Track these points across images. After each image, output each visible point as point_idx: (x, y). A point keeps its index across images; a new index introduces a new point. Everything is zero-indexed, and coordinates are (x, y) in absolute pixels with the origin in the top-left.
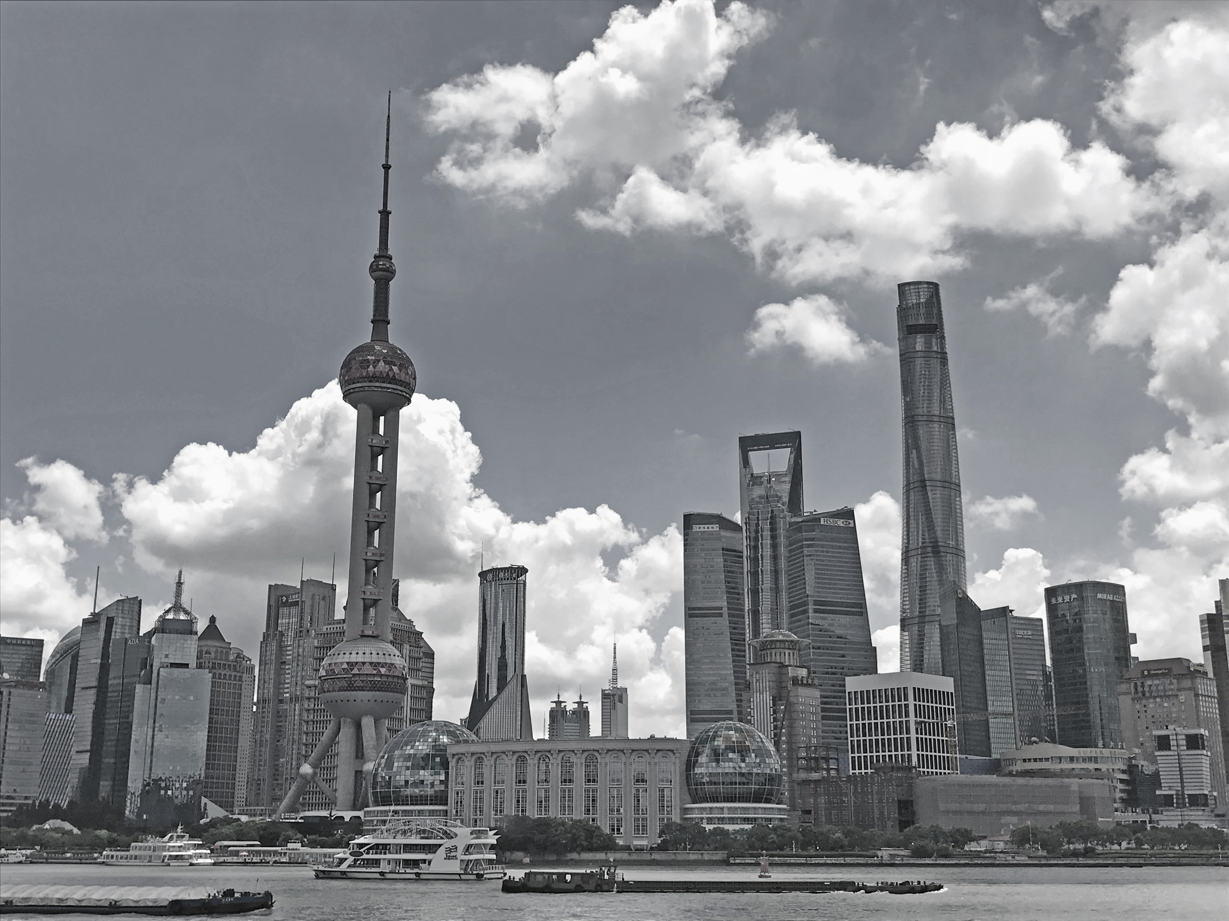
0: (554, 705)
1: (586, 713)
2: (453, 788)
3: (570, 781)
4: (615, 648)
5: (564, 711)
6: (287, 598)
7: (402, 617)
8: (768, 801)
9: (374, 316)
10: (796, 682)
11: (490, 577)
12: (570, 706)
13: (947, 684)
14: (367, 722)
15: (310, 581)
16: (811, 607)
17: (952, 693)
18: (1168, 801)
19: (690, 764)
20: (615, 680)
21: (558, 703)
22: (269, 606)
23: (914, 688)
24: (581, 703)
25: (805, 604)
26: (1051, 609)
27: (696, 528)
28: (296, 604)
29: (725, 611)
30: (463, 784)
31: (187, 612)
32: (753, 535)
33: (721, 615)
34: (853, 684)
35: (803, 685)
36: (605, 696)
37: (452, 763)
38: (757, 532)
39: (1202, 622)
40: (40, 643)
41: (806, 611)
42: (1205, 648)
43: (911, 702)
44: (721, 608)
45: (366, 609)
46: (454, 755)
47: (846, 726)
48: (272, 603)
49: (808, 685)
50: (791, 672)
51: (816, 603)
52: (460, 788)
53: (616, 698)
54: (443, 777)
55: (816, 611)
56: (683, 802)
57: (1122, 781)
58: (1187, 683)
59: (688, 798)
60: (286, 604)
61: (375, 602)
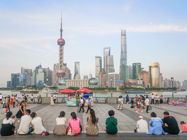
0: (84, 76)
2: (66, 84)
3: (77, 83)
7: (67, 67)
8: (96, 85)
9: (61, 35)
11: (76, 63)
14: (61, 77)
18: (138, 85)
19: (89, 82)
22: (54, 66)
24: (87, 75)
25: (108, 65)
26: (133, 65)
36: (90, 75)
38: (105, 58)
39: (149, 67)
42: (149, 70)
45: (61, 66)
56: (88, 85)
58: (145, 73)
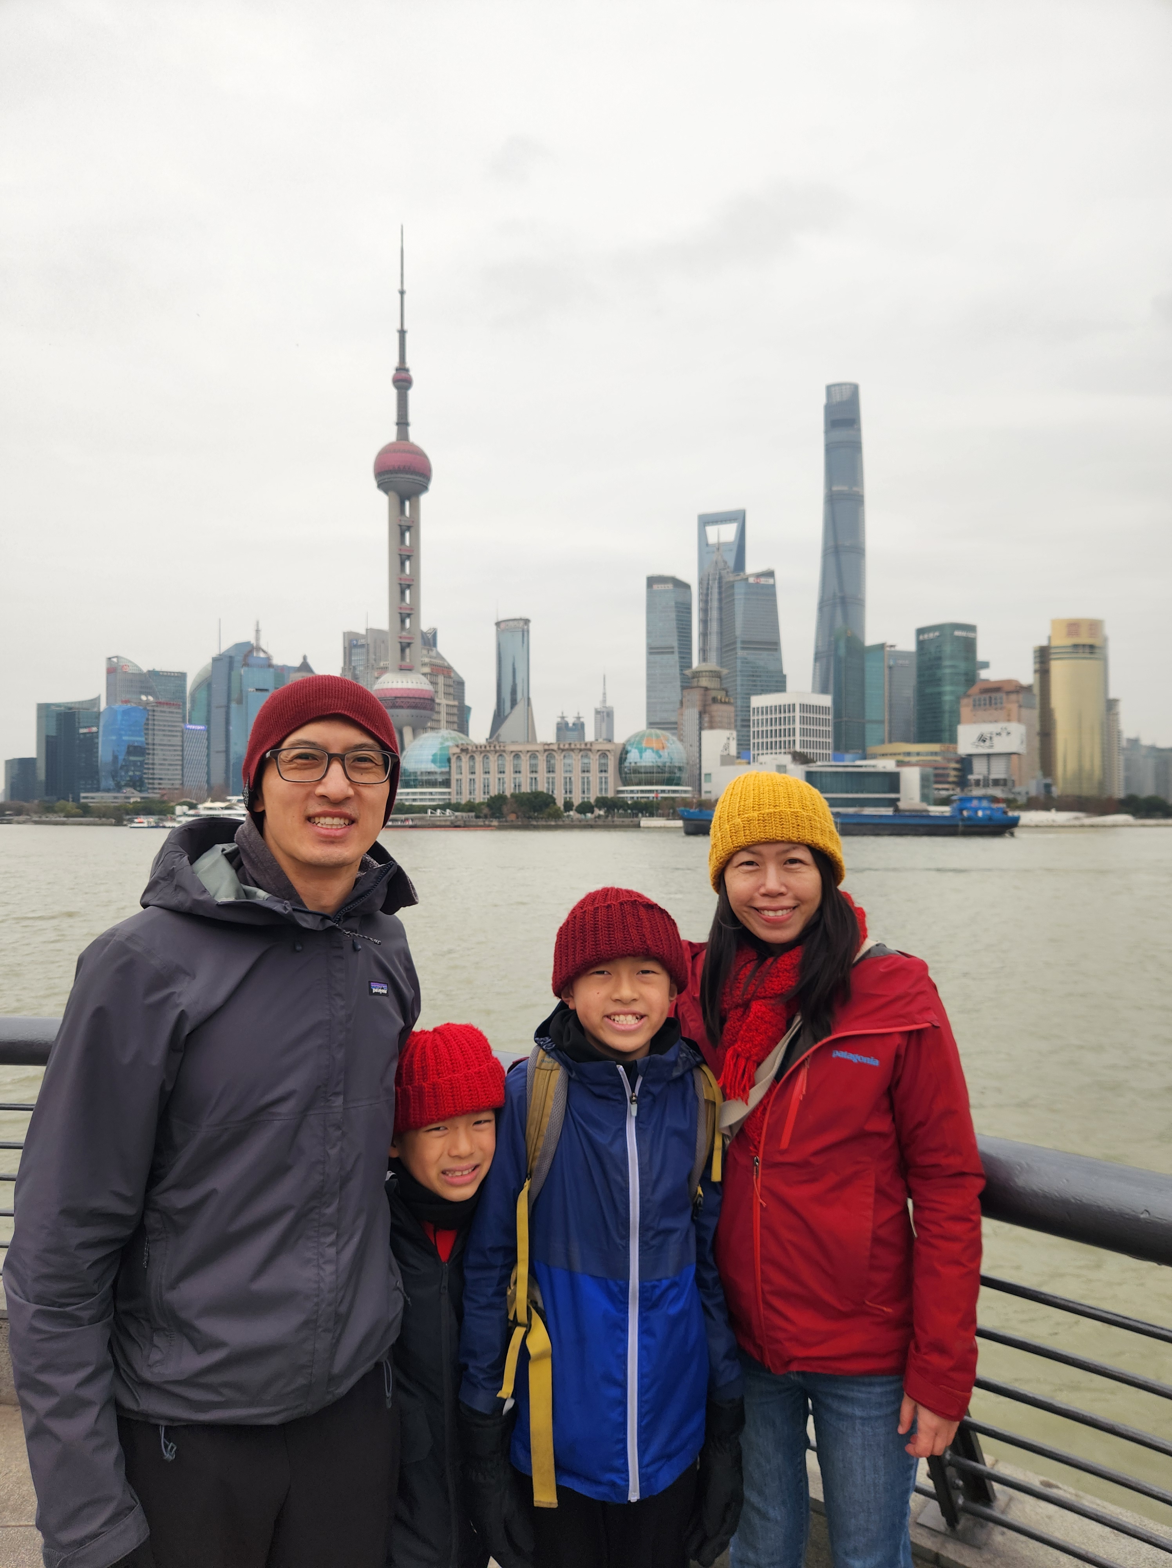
0: (559, 720)
1: (582, 725)
2: (454, 776)
3: (536, 772)
4: (604, 679)
5: (567, 724)
6: (357, 641)
7: (439, 656)
8: (678, 784)
9: (398, 419)
10: (714, 700)
11: (503, 626)
12: (571, 721)
13: (826, 701)
15: (371, 630)
16: (739, 645)
17: (829, 708)
19: (622, 760)
20: (604, 701)
21: (563, 718)
22: (345, 648)
23: (800, 704)
24: (579, 718)
25: (735, 643)
26: (920, 644)
27: (656, 587)
28: (362, 646)
29: (676, 650)
30: (461, 773)
31: (264, 652)
32: (705, 592)
33: (673, 653)
34: (758, 701)
35: (721, 702)
36: (598, 712)
37: (453, 760)
38: (708, 589)
39: (1035, 652)
40: (182, 676)
41: (735, 649)
42: (1036, 671)
43: (798, 714)
44: (673, 648)
45: (403, 650)
46: (454, 754)
47: (749, 731)
48: (347, 645)
49: (725, 703)
50: (713, 694)
51: (743, 642)
52: (459, 777)
53: (605, 714)
54: (447, 769)
55: (743, 648)
56: (616, 785)
57: (955, 769)
58: (1013, 697)
59: (620, 783)
60: (356, 646)
61: (409, 645)
